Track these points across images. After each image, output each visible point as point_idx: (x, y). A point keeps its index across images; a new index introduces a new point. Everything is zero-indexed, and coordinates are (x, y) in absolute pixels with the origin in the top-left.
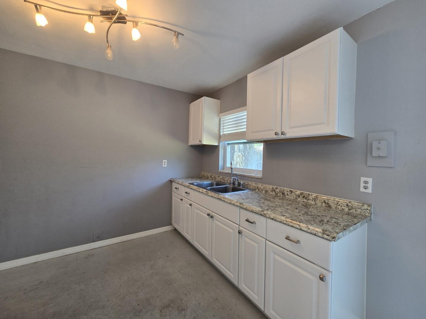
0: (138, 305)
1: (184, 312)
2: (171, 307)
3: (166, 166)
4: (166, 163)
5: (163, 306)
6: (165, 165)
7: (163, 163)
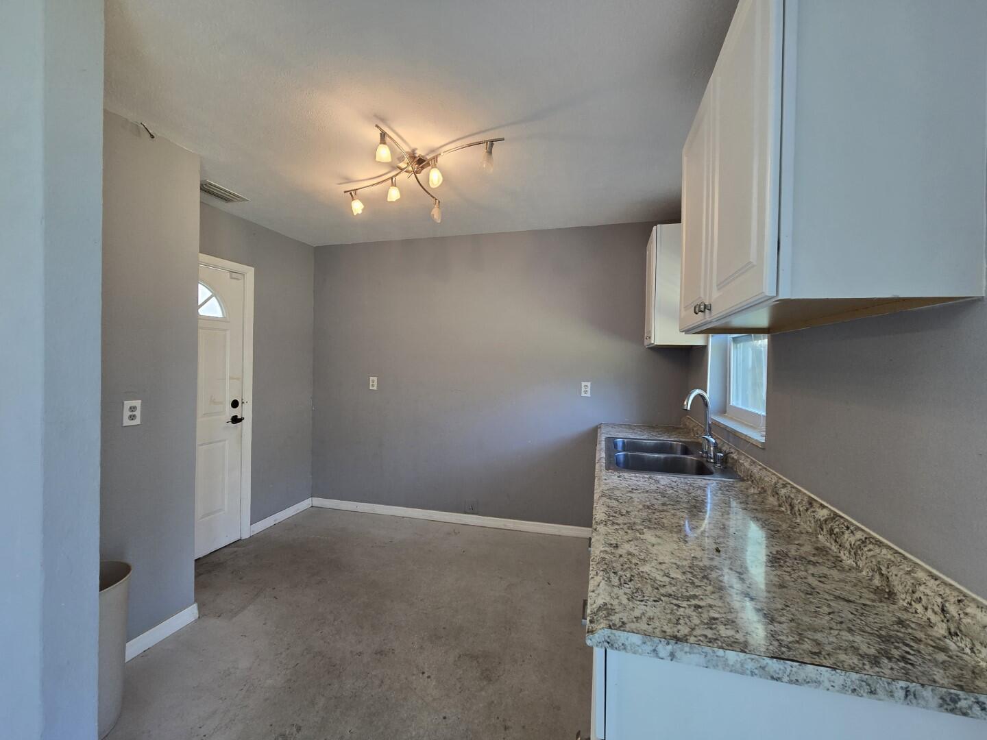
0: (444, 628)
1: (485, 683)
2: (478, 662)
3: (589, 395)
4: (589, 389)
5: (468, 653)
6: (586, 392)
7: (583, 389)
